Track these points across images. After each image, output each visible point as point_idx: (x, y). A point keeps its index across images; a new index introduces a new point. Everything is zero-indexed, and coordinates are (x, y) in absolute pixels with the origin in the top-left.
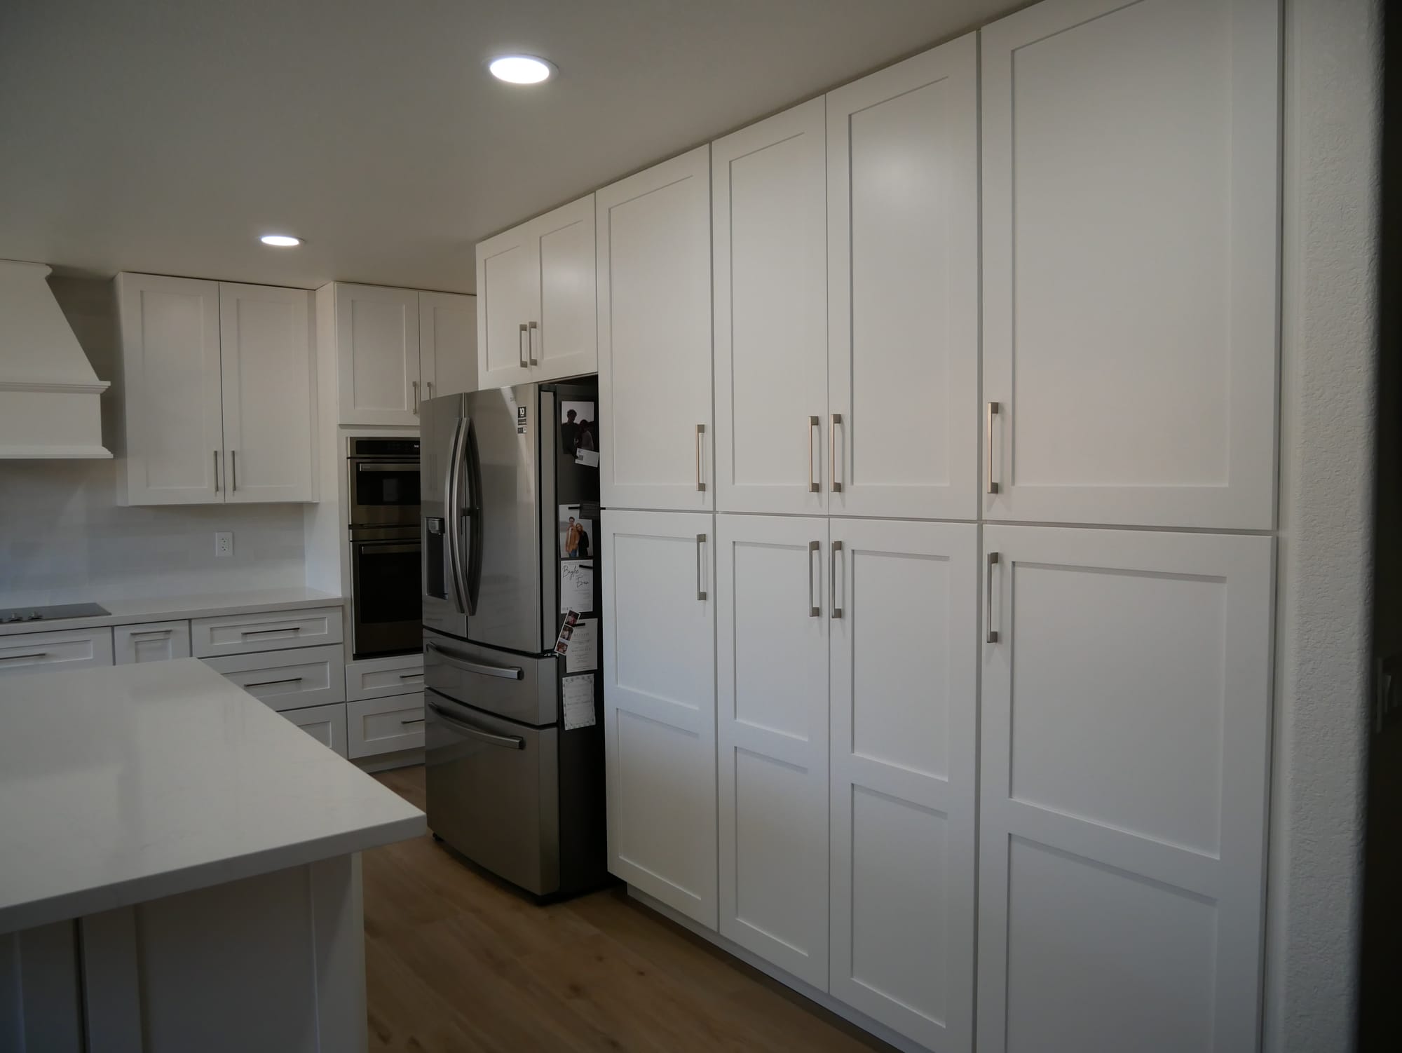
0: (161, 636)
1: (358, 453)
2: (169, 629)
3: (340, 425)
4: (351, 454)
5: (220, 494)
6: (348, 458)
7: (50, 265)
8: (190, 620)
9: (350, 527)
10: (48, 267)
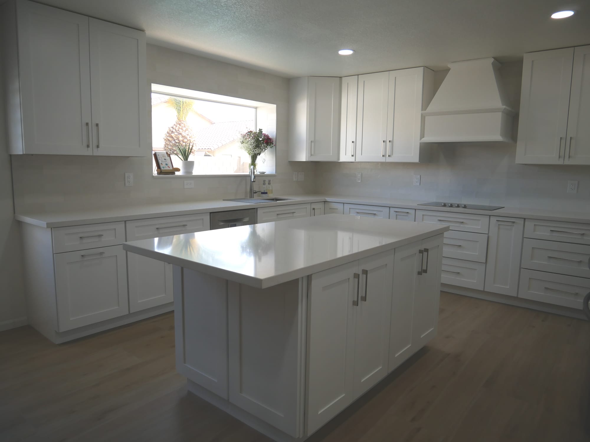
0: (510, 224)
2: (514, 221)
5: (561, 159)
7: (493, 57)
8: (523, 219)
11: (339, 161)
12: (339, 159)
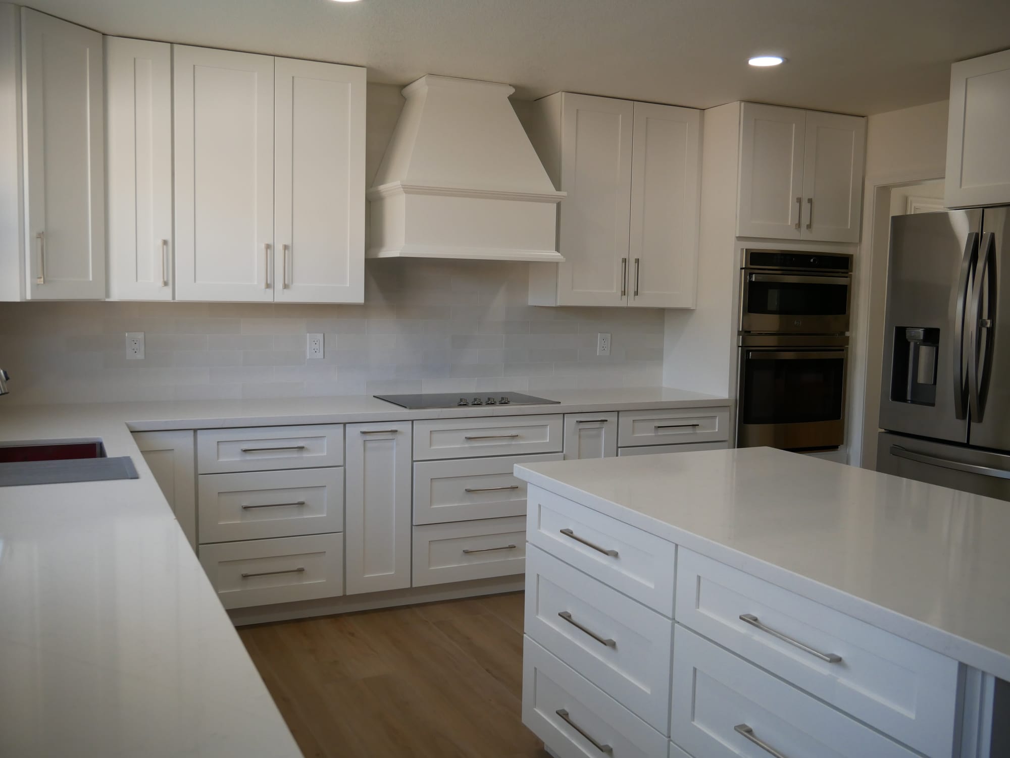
0: (597, 425)
1: (751, 264)
2: (603, 419)
3: (737, 237)
4: (745, 265)
5: (625, 298)
6: (742, 269)
7: (514, 86)
8: (618, 412)
9: (739, 333)
10: (512, 87)
11: (107, 300)
12: (107, 293)
